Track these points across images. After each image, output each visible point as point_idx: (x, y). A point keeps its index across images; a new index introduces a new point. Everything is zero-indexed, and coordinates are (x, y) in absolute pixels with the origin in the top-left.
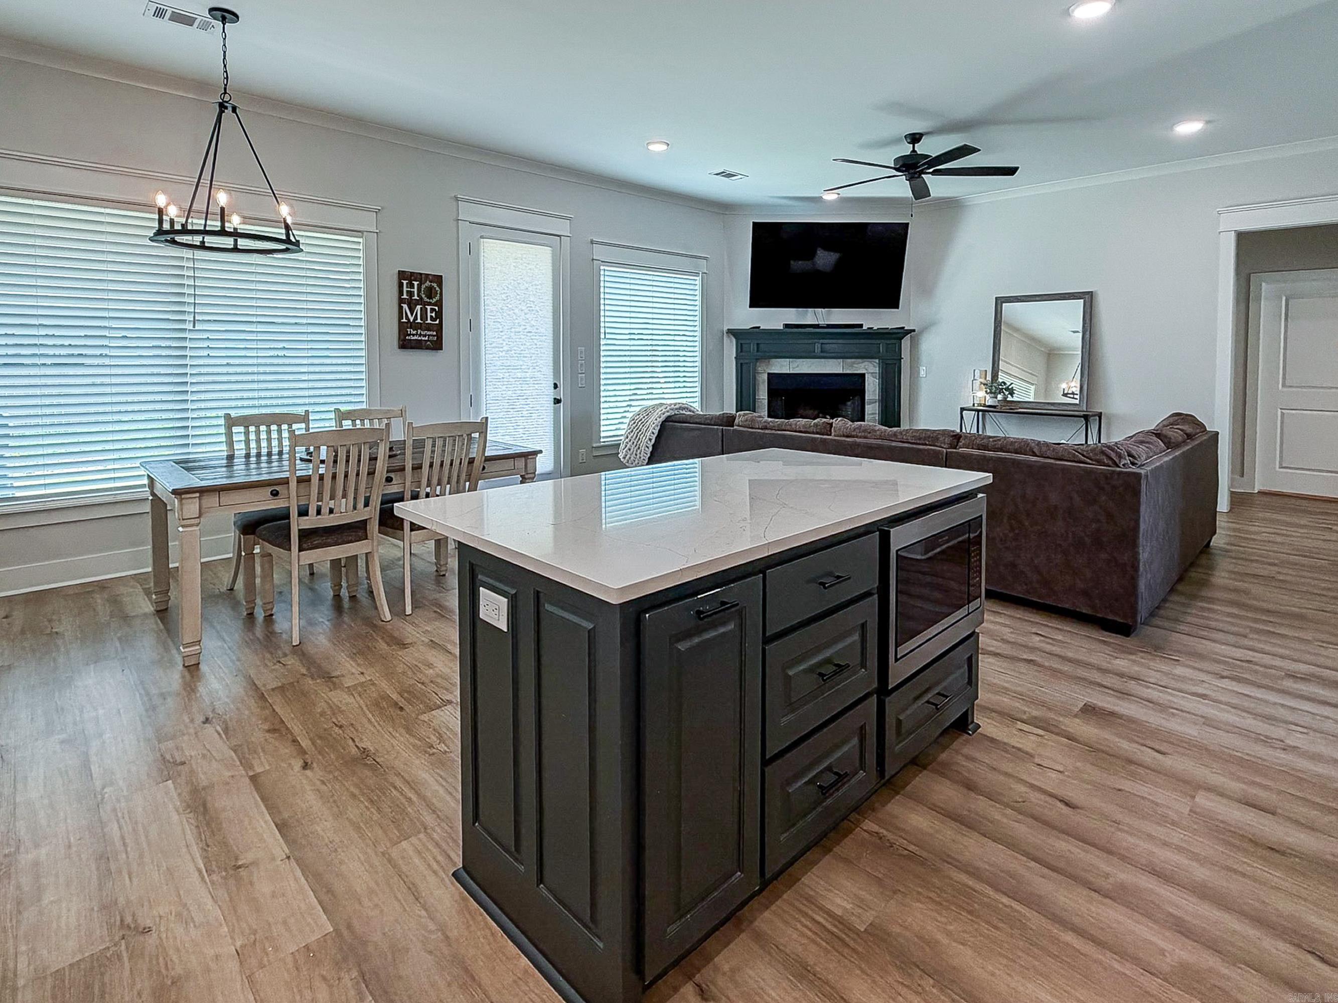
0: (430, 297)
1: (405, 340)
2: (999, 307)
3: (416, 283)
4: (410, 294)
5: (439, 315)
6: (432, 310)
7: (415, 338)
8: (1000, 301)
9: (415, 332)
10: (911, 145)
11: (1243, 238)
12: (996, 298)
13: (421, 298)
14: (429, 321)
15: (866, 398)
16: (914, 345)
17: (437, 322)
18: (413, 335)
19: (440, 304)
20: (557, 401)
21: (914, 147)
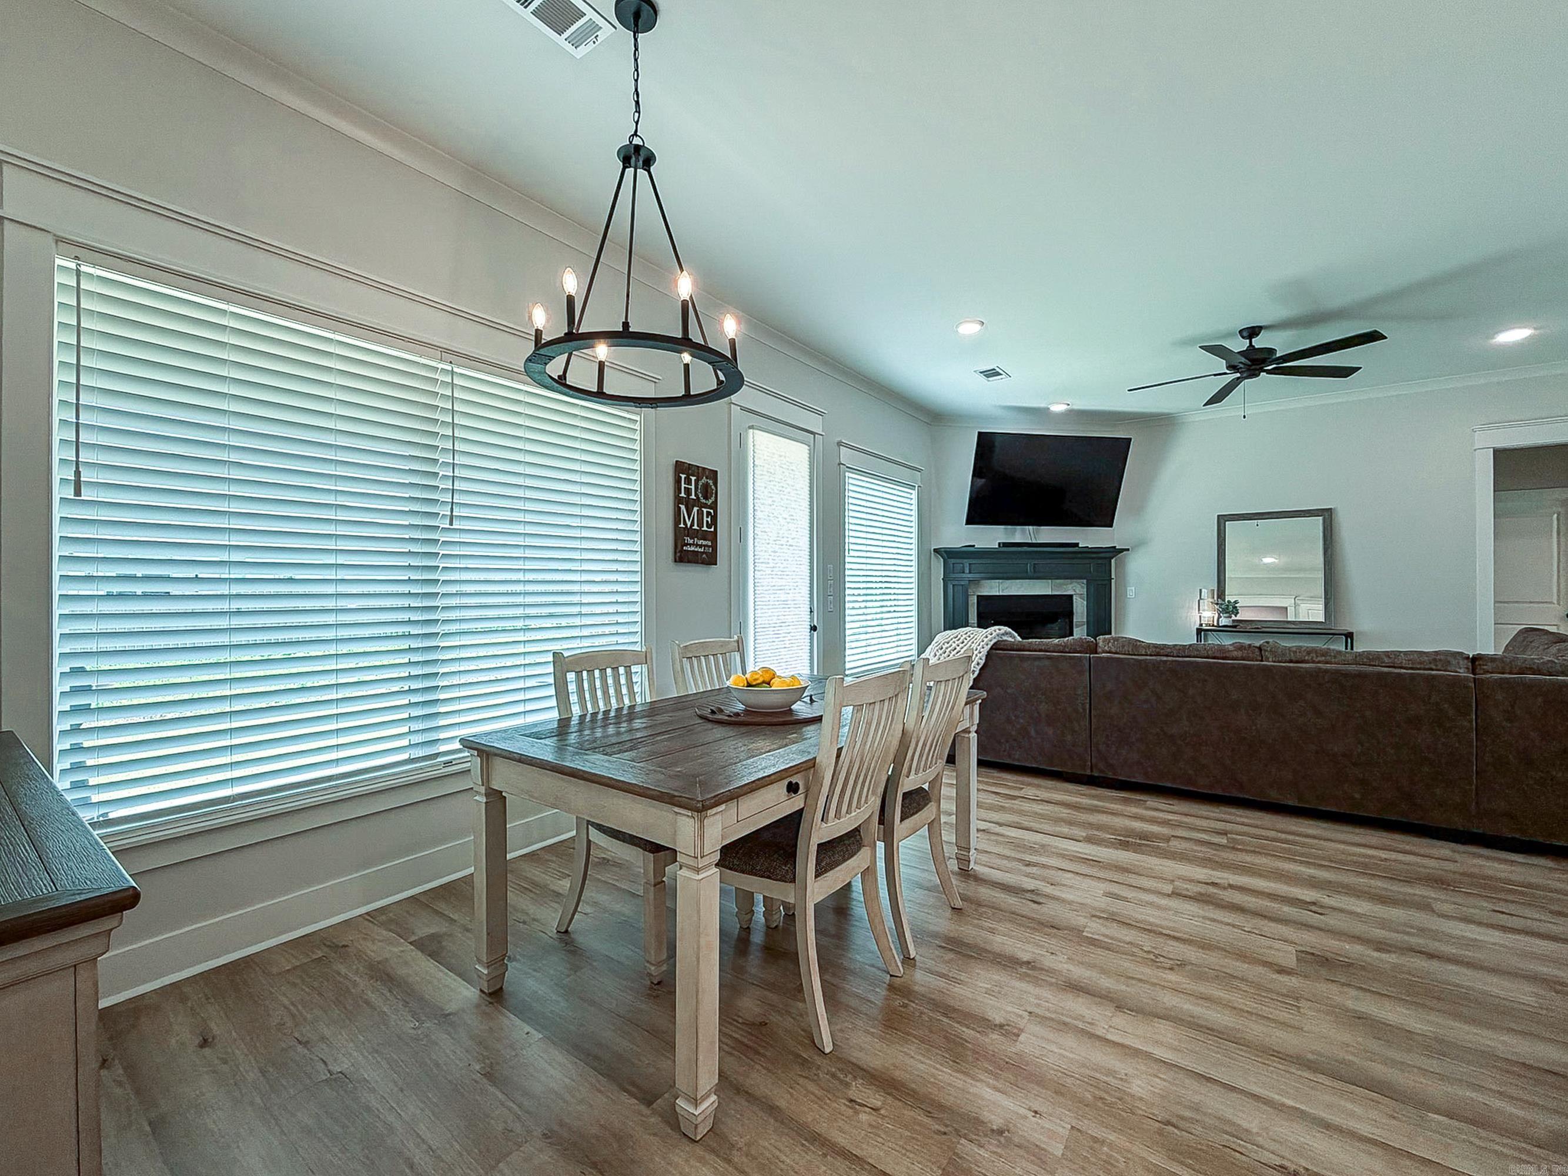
0: (706, 498)
1: (682, 551)
2: (1222, 525)
3: (693, 478)
4: (688, 491)
5: (714, 518)
6: (708, 513)
7: (692, 549)
8: (1222, 520)
9: (691, 541)
10: (1248, 341)
11: (1499, 455)
12: (1218, 516)
13: (698, 498)
14: (705, 528)
15: (1075, 620)
16: (1121, 565)
17: (712, 529)
18: (690, 545)
19: (714, 506)
20: (814, 628)
21: (1251, 342)
